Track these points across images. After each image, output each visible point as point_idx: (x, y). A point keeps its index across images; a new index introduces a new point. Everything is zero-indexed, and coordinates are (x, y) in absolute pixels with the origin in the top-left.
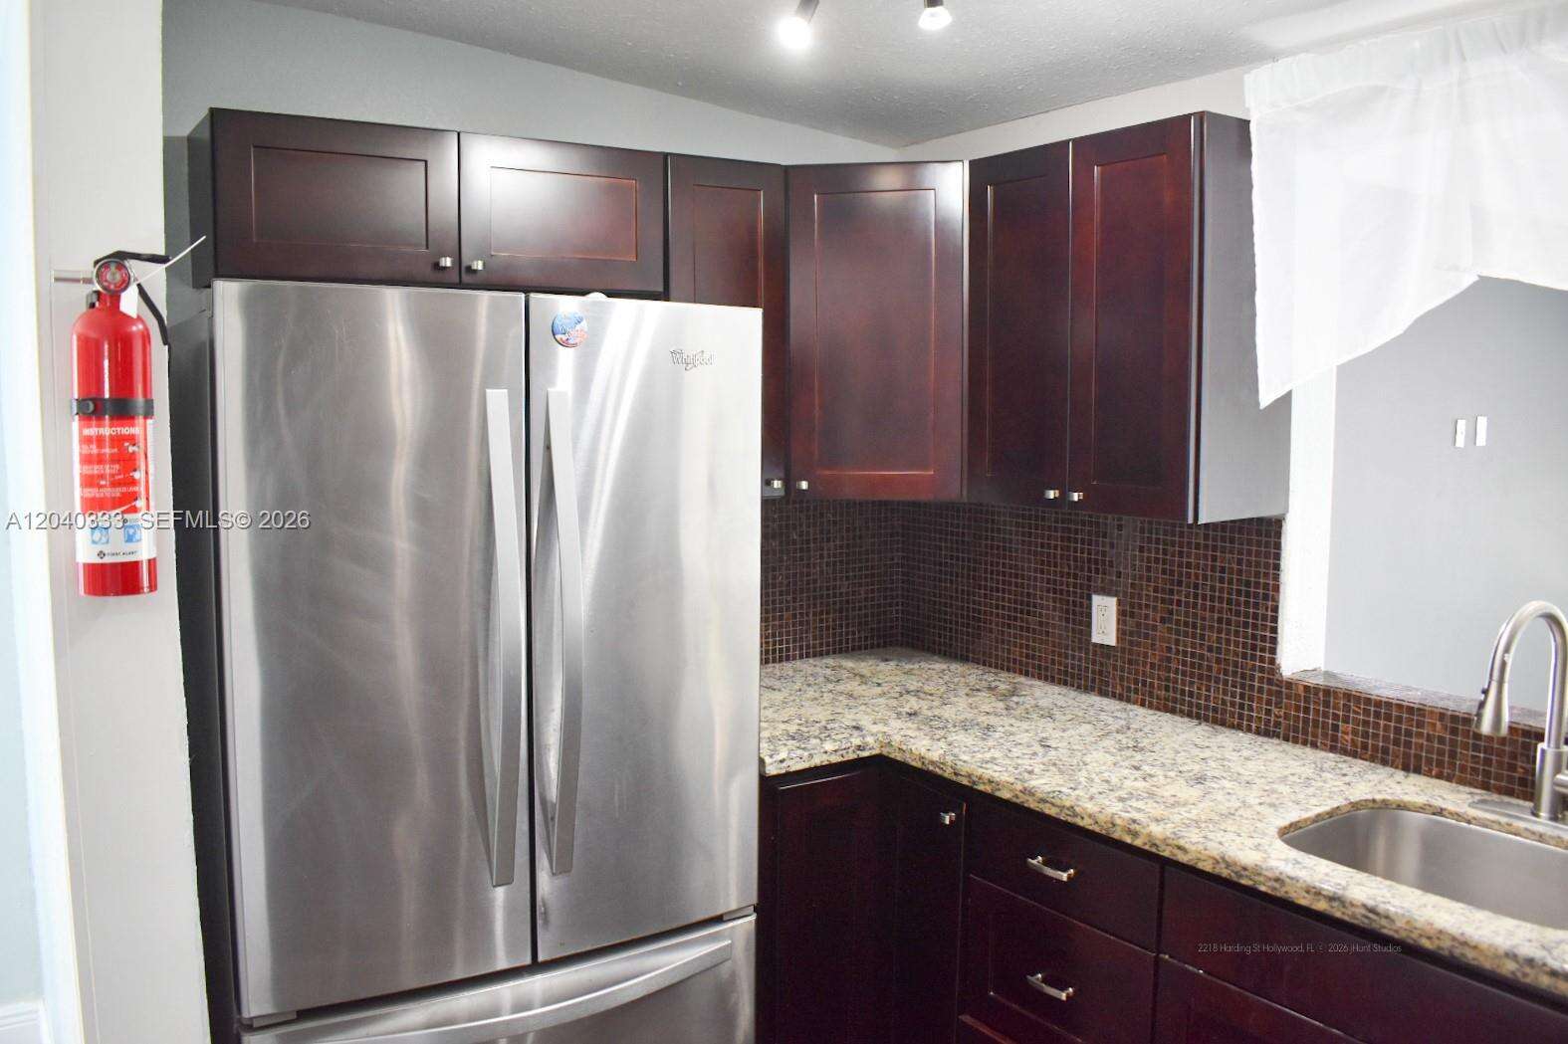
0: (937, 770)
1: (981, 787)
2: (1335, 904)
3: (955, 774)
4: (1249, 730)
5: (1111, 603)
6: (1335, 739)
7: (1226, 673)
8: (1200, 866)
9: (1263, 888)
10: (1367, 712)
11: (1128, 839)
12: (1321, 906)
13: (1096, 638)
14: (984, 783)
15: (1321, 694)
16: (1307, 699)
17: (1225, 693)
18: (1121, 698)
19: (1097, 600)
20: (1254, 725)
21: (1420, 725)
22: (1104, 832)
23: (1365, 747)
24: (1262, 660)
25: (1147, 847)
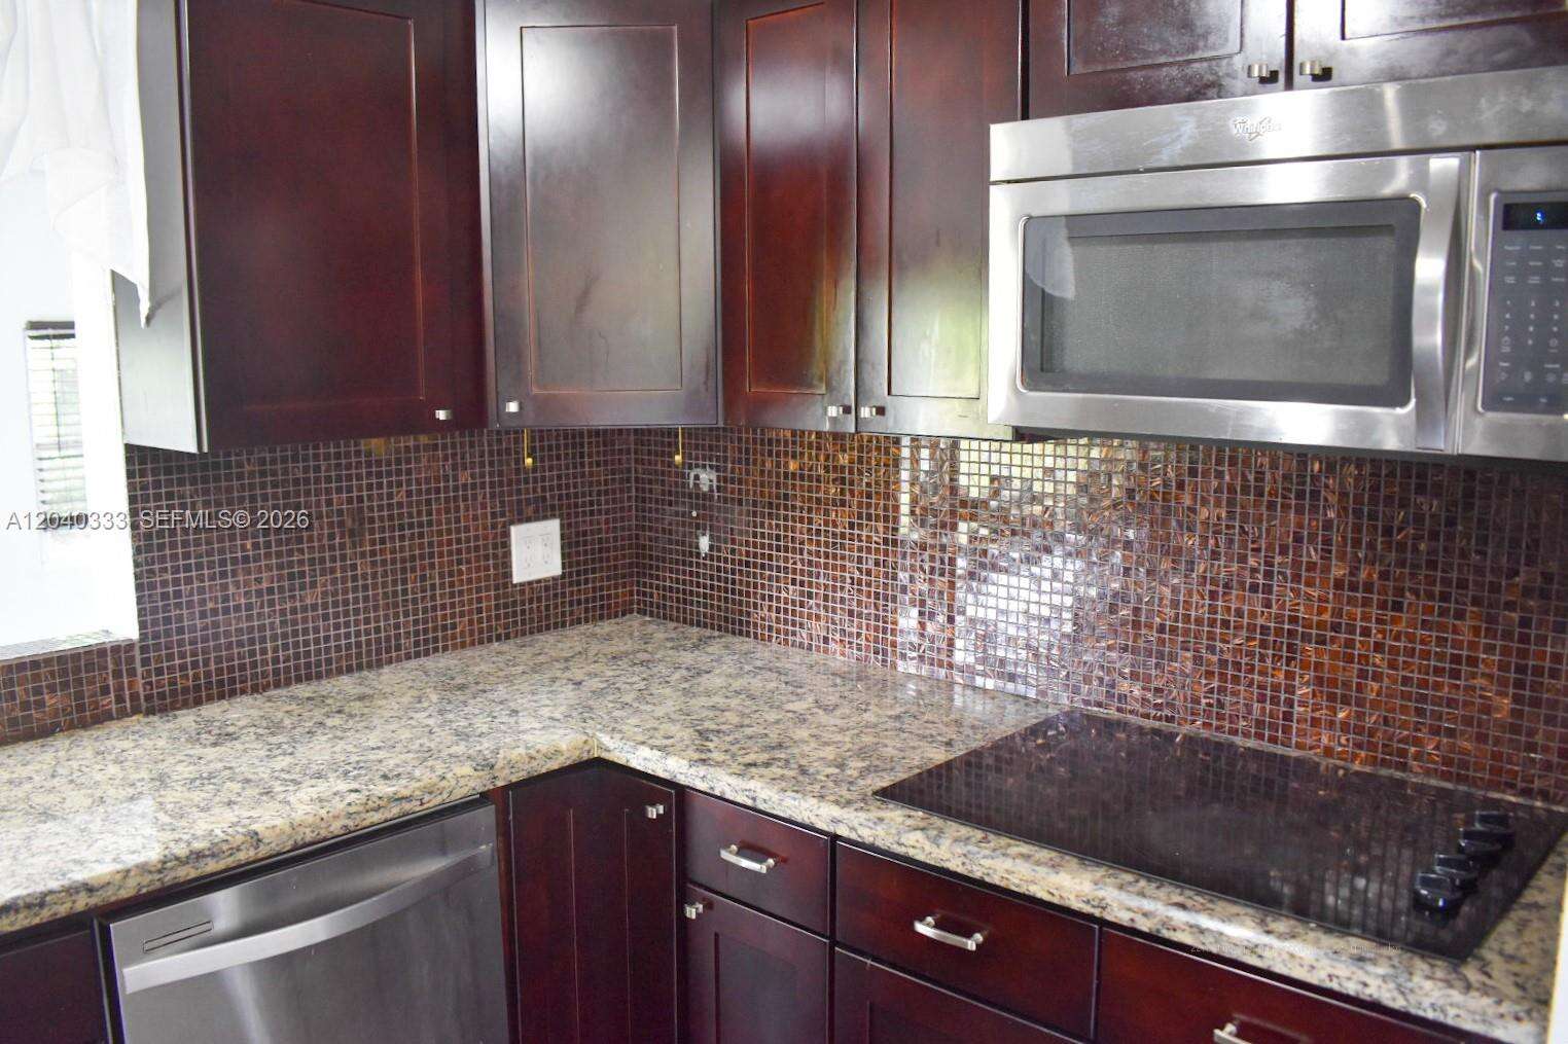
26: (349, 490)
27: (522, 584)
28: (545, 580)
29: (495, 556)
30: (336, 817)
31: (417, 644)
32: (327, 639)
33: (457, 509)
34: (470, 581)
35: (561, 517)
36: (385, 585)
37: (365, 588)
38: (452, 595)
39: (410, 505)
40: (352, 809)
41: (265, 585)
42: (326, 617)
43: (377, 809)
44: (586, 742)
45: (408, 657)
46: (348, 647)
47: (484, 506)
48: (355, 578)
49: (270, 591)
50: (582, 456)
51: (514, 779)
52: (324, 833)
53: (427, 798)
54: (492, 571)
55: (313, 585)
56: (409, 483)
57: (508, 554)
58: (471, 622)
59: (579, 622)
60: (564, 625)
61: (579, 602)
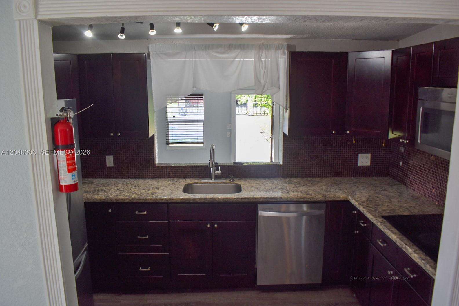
0: (105, 201)
1: (120, 201)
2: (205, 200)
3: (111, 200)
4: (150, 178)
5: (112, 157)
6: (169, 176)
7: (143, 167)
8: (178, 201)
9: (191, 201)
10: (175, 169)
11: (161, 201)
12: (203, 201)
13: (108, 165)
14: (120, 200)
15: (165, 168)
16: (162, 169)
17: (143, 171)
18: (116, 178)
19: (107, 157)
20: (151, 177)
21: (186, 169)
22: (154, 202)
23: (175, 176)
24: (151, 163)
25: (165, 201)
26: (324, 143)
27: (360, 166)
28: (366, 166)
29: (354, 160)
30: (295, 198)
31: (335, 174)
32: (316, 170)
33: (347, 149)
34: (348, 164)
35: (371, 153)
36: (329, 162)
37: (325, 162)
38: (344, 166)
39: (336, 147)
40: (298, 197)
41: (305, 159)
42: (317, 166)
43: (302, 199)
44: (346, 197)
45: (333, 176)
46: (321, 172)
47: (353, 149)
48: (323, 160)
49: (306, 160)
50: (378, 141)
51: (330, 200)
52: (292, 200)
53: (312, 199)
54: (354, 163)
55: (315, 160)
56: (336, 143)
57: (357, 160)
58: (347, 172)
59: (374, 176)
60: (370, 176)
61: (374, 172)
